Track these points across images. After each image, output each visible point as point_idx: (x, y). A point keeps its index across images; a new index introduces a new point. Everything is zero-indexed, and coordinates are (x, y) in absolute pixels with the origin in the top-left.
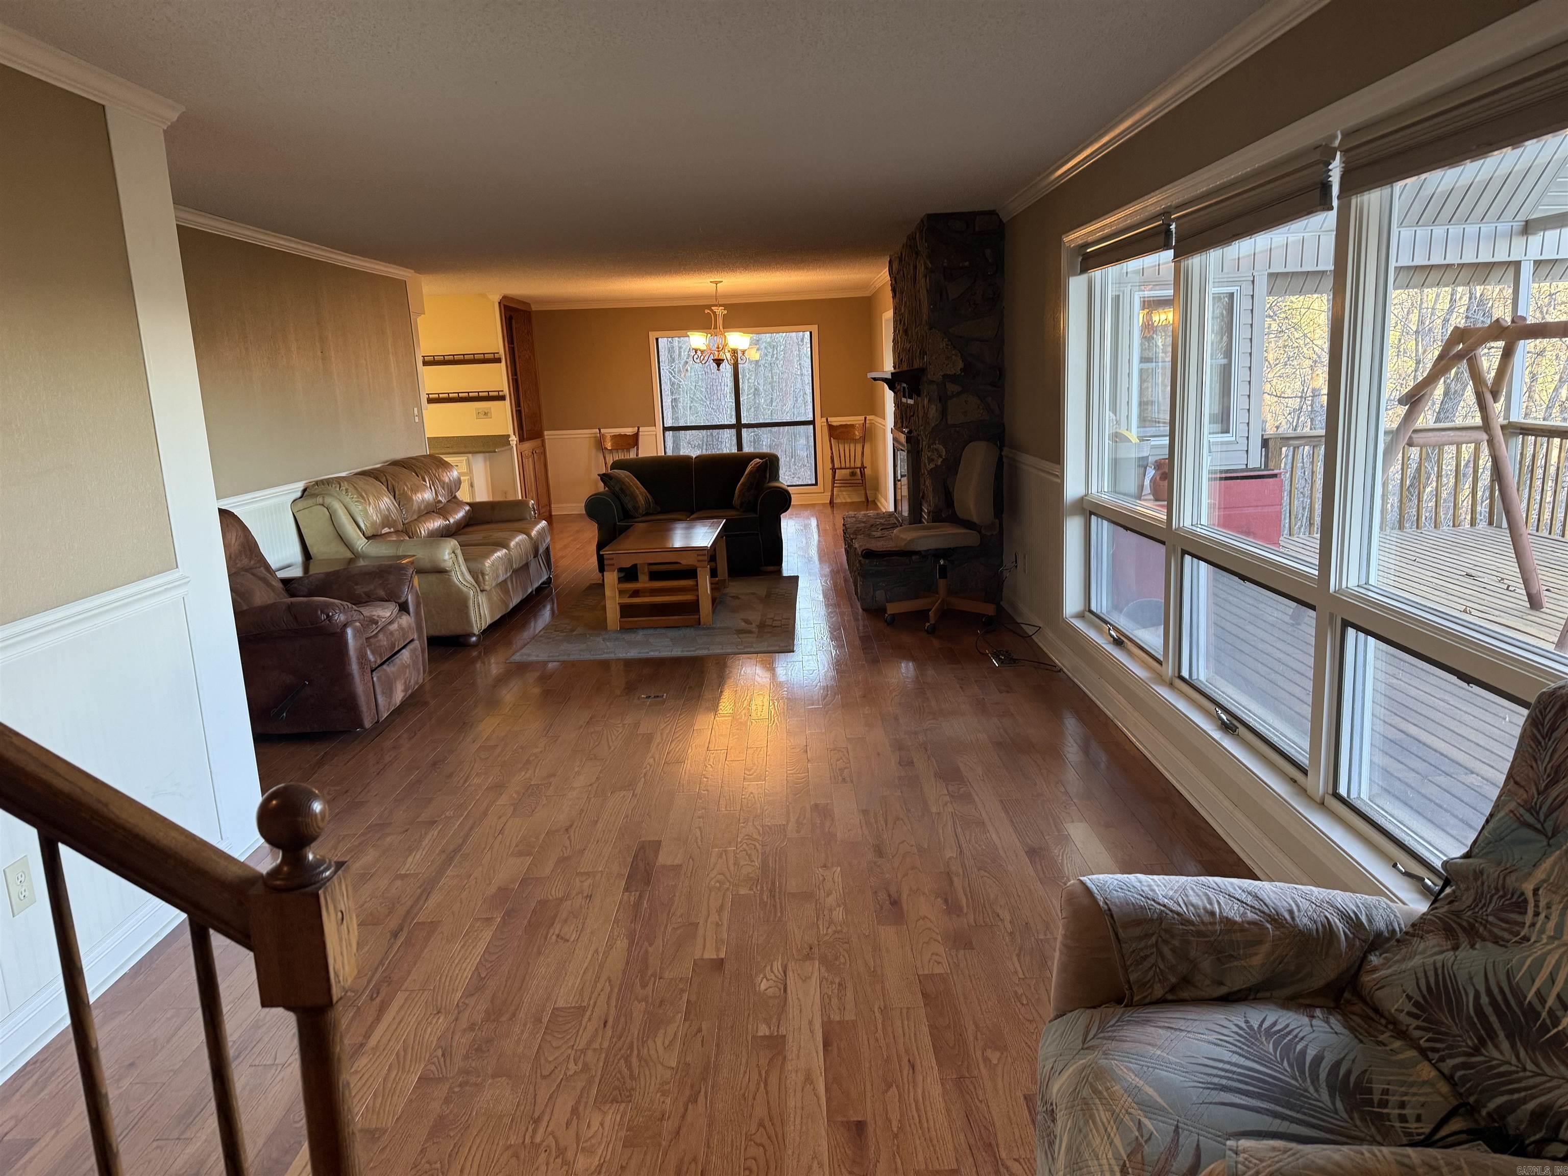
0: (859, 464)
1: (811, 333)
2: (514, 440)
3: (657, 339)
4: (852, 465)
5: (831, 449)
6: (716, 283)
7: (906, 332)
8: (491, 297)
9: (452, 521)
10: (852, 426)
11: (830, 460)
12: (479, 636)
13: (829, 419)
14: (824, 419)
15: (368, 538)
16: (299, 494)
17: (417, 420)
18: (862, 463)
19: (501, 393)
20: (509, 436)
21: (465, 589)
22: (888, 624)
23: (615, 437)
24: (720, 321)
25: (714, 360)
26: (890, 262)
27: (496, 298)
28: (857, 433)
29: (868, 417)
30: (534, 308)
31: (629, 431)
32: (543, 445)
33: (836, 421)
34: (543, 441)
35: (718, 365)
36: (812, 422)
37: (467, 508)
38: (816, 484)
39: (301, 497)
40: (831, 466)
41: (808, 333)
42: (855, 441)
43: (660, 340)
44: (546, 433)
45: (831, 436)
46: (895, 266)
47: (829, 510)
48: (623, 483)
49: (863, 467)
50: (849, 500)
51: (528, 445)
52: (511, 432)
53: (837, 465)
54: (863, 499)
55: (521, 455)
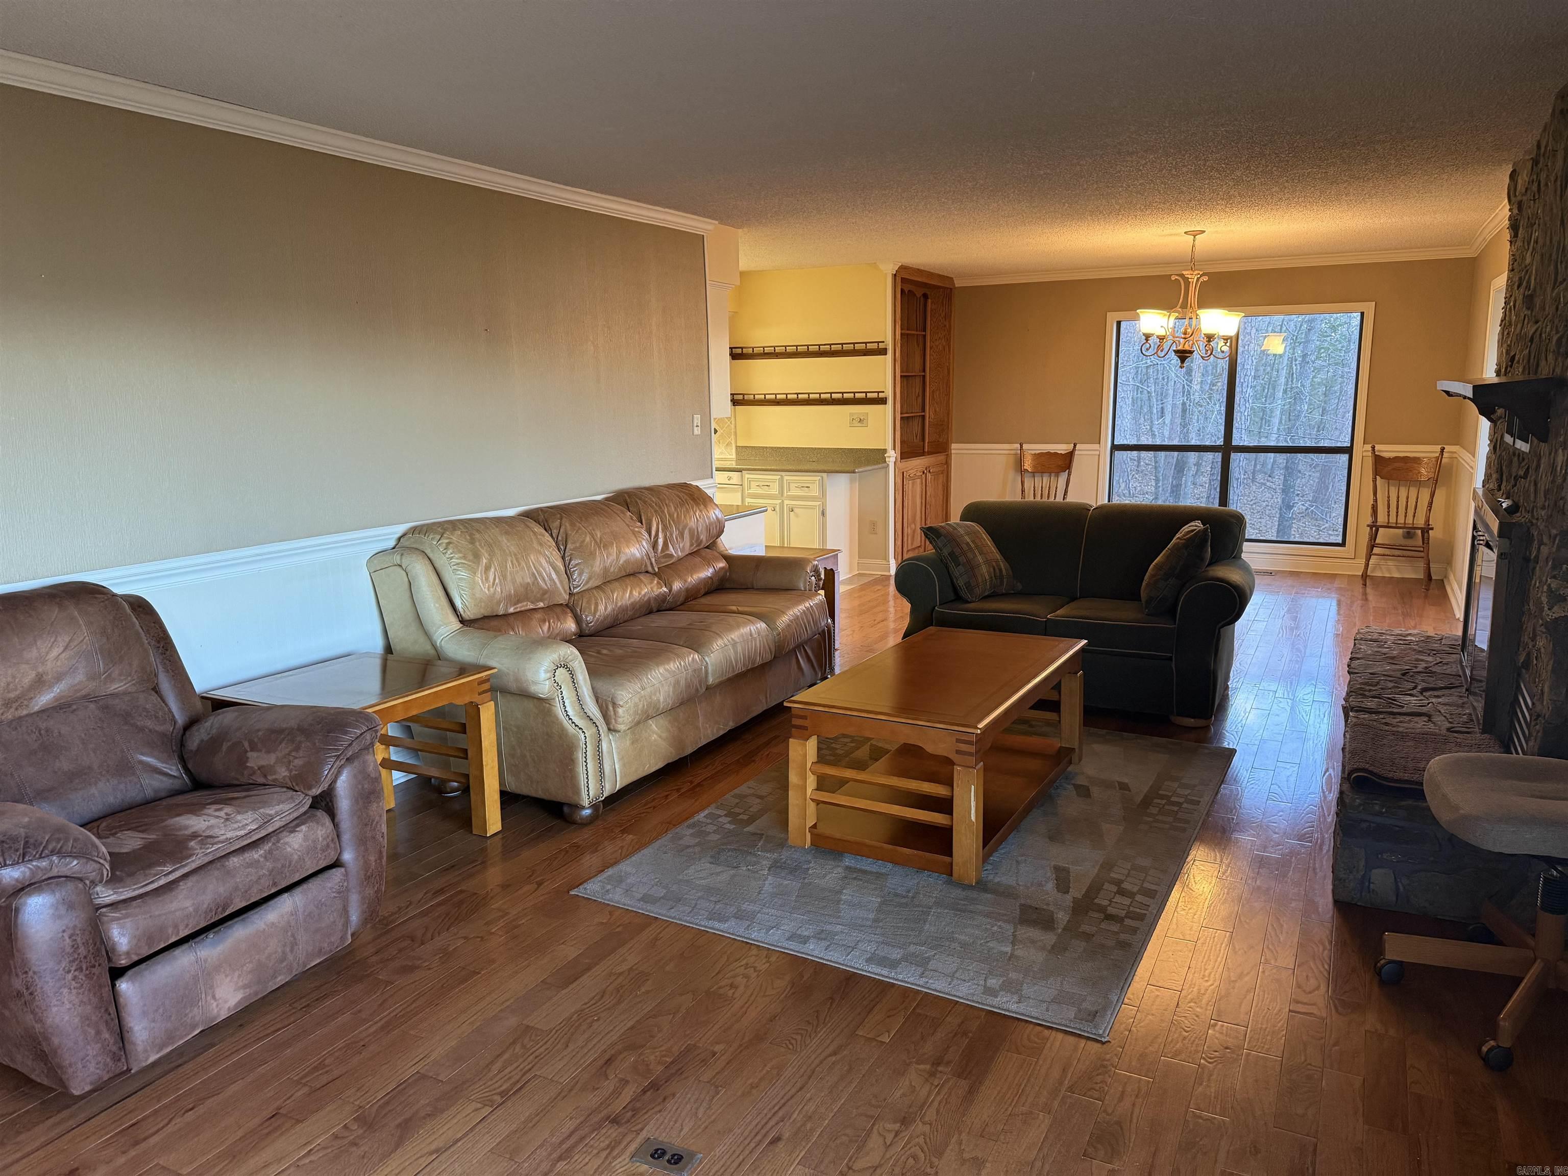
0: (1420, 522)
1: (1362, 314)
2: (892, 456)
3: (1119, 323)
4: (1410, 520)
5: (1375, 494)
6: (1195, 234)
7: (1529, 301)
8: (882, 267)
9: (677, 585)
10: (1417, 460)
11: (1370, 511)
12: (594, 807)
13: (1377, 447)
14: (1368, 447)
15: (462, 621)
16: (392, 543)
17: (697, 431)
18: (1428, 520)
19: (881, 395)
20: (885, 451)
21: (571, 729)
22: (1383, 983)
23: (1039, 457)
24: (1193, 297)
25: (1176, 352)
26: (1513, 176)
27: (890, 269)
28: (1423, 471)
29: (1448, 448)
30: (958, 283)
31: (1062, 448)
32: (947, 463)
33: (1388, 451)
34: (948, 457)
35: (1183, 360)
36: (1349, 450)
37: (722, 564)
38: (1343, 544)
39: (394, 548)
40: (1369, 520)
41: (1358, 316)
42: (1419, 484)
43: (1123, 325)
44: (953, 446)
45: (1376, 472)
46: (1523, 179)
47: (1359, 588)
48: (958, 545)
49: (1426, 530)
50: (1396, 575)
51: (917, 464)
52: (889, 446)
53: (1382, 519)
54: (1421, 576)
55: (903, 477)
